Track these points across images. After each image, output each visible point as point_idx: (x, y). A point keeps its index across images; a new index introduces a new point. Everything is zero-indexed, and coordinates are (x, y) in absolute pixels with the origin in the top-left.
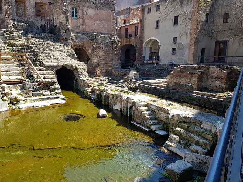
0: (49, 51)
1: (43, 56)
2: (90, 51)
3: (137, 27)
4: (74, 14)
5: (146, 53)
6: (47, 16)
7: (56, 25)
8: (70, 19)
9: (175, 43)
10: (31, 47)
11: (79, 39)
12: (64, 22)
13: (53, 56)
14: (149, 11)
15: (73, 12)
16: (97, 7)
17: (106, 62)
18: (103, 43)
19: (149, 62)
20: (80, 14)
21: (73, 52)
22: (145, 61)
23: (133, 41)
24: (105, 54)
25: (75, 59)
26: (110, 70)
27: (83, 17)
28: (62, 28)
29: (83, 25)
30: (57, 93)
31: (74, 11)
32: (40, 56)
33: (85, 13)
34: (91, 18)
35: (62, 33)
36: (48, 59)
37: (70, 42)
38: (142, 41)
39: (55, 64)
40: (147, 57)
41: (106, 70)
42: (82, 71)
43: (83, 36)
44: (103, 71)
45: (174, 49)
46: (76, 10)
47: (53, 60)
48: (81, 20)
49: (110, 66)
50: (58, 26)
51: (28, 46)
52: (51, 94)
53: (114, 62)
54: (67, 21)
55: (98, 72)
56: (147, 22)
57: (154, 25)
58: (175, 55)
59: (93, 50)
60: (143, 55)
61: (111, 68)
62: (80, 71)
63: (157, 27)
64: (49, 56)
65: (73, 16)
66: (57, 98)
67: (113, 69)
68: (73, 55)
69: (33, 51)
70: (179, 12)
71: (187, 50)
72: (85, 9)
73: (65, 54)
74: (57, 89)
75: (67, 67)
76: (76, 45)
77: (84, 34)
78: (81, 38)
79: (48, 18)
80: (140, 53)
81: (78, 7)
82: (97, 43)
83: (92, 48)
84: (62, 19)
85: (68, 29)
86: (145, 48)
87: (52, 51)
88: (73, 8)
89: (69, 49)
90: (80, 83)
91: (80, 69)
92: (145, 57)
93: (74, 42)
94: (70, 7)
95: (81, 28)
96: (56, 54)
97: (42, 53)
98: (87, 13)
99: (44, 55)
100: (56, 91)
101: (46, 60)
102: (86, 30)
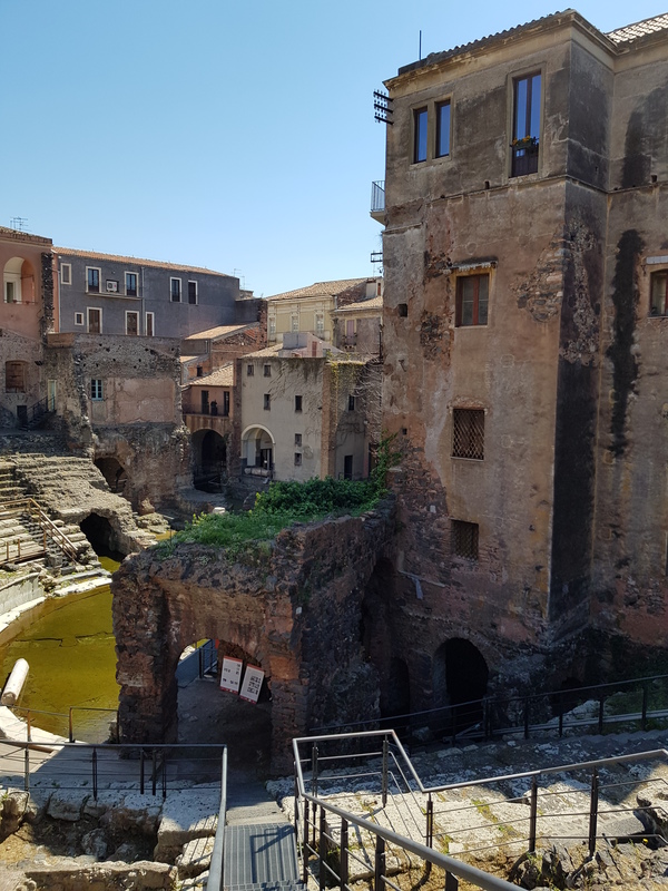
0: (57, 478)
1: (49, 494)
2: (128, 462)
3: (226, 394)
4: (97, 392)
5: (250, 454)
6: (31, 387)
7: (55, 411)
8: (88, 404)
9: (300, 445)
10: (21, 475)
11: (106, 441)
12: (77, 412)
13: (68, 491)
14: (250, 373)
15: (94, 389)
16: (142, 375)
17: (162, 481)
18: (155, 444)
19: (255, 471)
20: (108, 391)
21: (99, 476)
22: (247, 470)
23: (220, 426)
24: (161, 464)
25: (104, 489)
26: (171, 495)
27: (114, 397)
28: (75, 424)
29: (114, 412)
30: (96, 567)
31: (97, 386)
32: (42, 493)
33: (118, 388)
34: (131, 396)
35: (73, 434)
36: (59, 498)
37: (91, 450)
38: (238, 428)
39: (77, 510)
40: (252, 461)
41: (163, 497)
42: (126, 517)
43: (115, 435)
44: (156, 500)
45: (298, 455)
46: (99, 383)
47: (71, 501)
48: (110, 403)
49: (170, 489)
50: (60, 413)
51: (13, 470)
52: (87, 569)
53: (179, 479)
54: (84, 409)
55: (147, 504)
56: (247, 392)
57: (262, 402)
58: (300, 468)
59: (135, 460)
60: (242, 457)
61: (173, 492)
62: (121, 518)
63: (267, 407)
64: (59, 492)
65: (94, 396)
66: (100, 575)
67: (177, 493)
68: (102, 482)
69: (27, 481)
70: (302, 390)
71: (319, 462)
72: (118, 381)
73: (86, 483)
74: (93, 558)
75: (100, 514)
76: (100, 454)
77: (116, 429)
78: (110, 439)
79: (31, 391)
80: (236, 453)
81: (105, 378)
82: (142, 444)
83: (133, 455)
84: (73, 405)
85: (86, 426)
86: (246, 441)
87: (62, 478)
88: (93, 382)
89: (92, 470)
90: (122, 541)
91: (123, 514)
92: (245, 460)
93: (97, 447)
94: (88, 380)
95: (109, 419)
96: (73, 484)
97: (45, 486)
98: (122, 388)
99: (50, 489)
100: (93, 562)
101: (57, 502)
102: (122, 421)
